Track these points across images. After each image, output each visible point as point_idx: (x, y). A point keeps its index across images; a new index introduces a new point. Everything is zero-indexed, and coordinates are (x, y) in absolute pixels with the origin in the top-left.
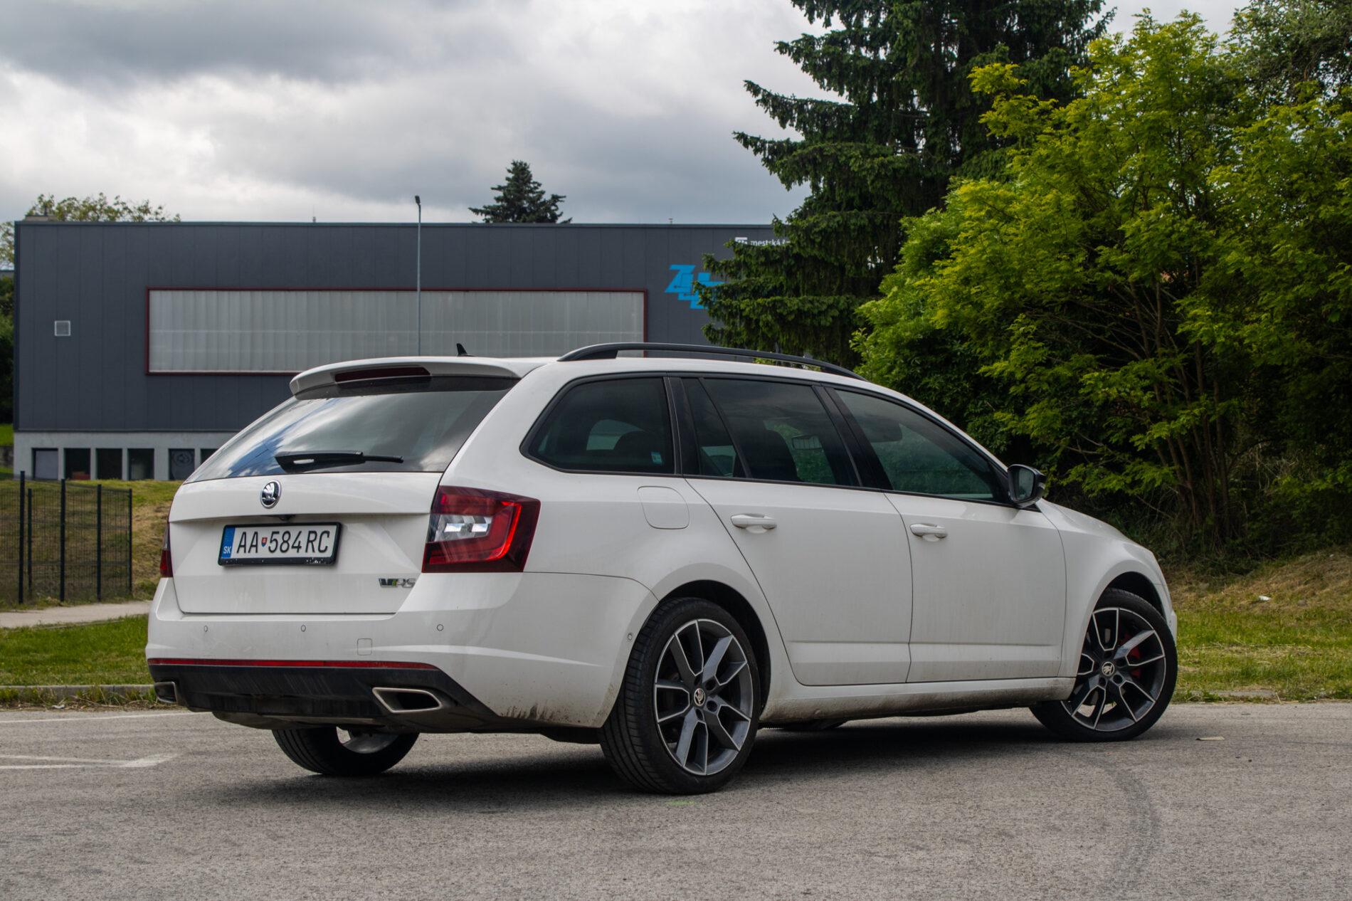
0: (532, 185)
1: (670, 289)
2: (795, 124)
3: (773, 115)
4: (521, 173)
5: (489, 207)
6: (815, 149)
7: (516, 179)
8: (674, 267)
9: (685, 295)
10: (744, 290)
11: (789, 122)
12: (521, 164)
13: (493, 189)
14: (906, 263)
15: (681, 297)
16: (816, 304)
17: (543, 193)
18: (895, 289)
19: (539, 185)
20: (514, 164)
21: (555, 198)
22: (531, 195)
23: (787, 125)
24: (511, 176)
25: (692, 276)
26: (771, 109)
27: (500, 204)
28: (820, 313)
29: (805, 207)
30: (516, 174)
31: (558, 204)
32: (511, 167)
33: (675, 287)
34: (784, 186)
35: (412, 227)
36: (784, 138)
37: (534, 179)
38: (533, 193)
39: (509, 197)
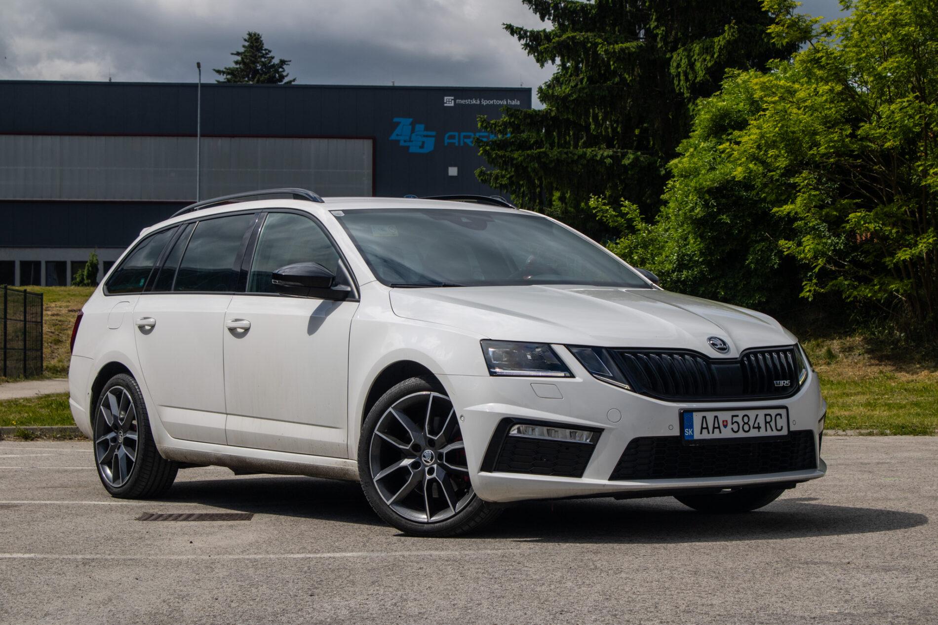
0: (264, 52)
1: (394, 137)
2: (552, 18)
3: (535, 11)
4: (255, 42)
5: (229, 69)
6: (568, 37)
7: (251, 47)
8: (396, 120)
9: (405, 141)
10: (512, 143)
11: (547, 17)
12: (255, 34)
13: (232, 54)
14: (698, 132)
15: (402, 143)
16: (570, 155)
17: (273, 58)
18: (692, 150)
19: (270, 51)
20: (250, 34)
21: (283, 62)
22: (263, 60)
23: (546, 19)
24: (247, 44)
25: (410, 127)
26: (534, 7)
27: (238, 66)
28: (573, 161)
29: (553, 81)
30: (251, 42)
31: (285, 66)
32: (247, 37)
33: (397, 135)
34: (538, 65)
35: (194, 86)
36: (541, 29)
37: (265, 47)
38: (265, 58)
39: (245, 60)
